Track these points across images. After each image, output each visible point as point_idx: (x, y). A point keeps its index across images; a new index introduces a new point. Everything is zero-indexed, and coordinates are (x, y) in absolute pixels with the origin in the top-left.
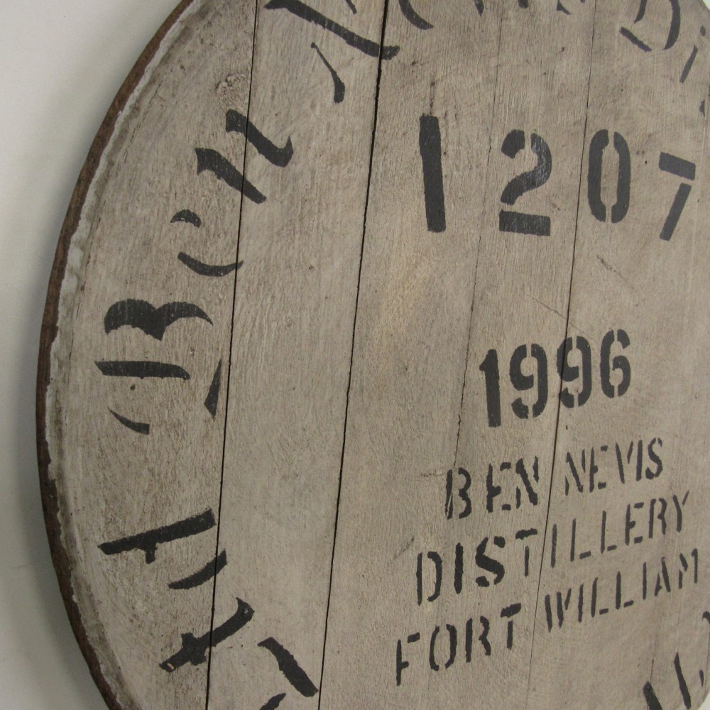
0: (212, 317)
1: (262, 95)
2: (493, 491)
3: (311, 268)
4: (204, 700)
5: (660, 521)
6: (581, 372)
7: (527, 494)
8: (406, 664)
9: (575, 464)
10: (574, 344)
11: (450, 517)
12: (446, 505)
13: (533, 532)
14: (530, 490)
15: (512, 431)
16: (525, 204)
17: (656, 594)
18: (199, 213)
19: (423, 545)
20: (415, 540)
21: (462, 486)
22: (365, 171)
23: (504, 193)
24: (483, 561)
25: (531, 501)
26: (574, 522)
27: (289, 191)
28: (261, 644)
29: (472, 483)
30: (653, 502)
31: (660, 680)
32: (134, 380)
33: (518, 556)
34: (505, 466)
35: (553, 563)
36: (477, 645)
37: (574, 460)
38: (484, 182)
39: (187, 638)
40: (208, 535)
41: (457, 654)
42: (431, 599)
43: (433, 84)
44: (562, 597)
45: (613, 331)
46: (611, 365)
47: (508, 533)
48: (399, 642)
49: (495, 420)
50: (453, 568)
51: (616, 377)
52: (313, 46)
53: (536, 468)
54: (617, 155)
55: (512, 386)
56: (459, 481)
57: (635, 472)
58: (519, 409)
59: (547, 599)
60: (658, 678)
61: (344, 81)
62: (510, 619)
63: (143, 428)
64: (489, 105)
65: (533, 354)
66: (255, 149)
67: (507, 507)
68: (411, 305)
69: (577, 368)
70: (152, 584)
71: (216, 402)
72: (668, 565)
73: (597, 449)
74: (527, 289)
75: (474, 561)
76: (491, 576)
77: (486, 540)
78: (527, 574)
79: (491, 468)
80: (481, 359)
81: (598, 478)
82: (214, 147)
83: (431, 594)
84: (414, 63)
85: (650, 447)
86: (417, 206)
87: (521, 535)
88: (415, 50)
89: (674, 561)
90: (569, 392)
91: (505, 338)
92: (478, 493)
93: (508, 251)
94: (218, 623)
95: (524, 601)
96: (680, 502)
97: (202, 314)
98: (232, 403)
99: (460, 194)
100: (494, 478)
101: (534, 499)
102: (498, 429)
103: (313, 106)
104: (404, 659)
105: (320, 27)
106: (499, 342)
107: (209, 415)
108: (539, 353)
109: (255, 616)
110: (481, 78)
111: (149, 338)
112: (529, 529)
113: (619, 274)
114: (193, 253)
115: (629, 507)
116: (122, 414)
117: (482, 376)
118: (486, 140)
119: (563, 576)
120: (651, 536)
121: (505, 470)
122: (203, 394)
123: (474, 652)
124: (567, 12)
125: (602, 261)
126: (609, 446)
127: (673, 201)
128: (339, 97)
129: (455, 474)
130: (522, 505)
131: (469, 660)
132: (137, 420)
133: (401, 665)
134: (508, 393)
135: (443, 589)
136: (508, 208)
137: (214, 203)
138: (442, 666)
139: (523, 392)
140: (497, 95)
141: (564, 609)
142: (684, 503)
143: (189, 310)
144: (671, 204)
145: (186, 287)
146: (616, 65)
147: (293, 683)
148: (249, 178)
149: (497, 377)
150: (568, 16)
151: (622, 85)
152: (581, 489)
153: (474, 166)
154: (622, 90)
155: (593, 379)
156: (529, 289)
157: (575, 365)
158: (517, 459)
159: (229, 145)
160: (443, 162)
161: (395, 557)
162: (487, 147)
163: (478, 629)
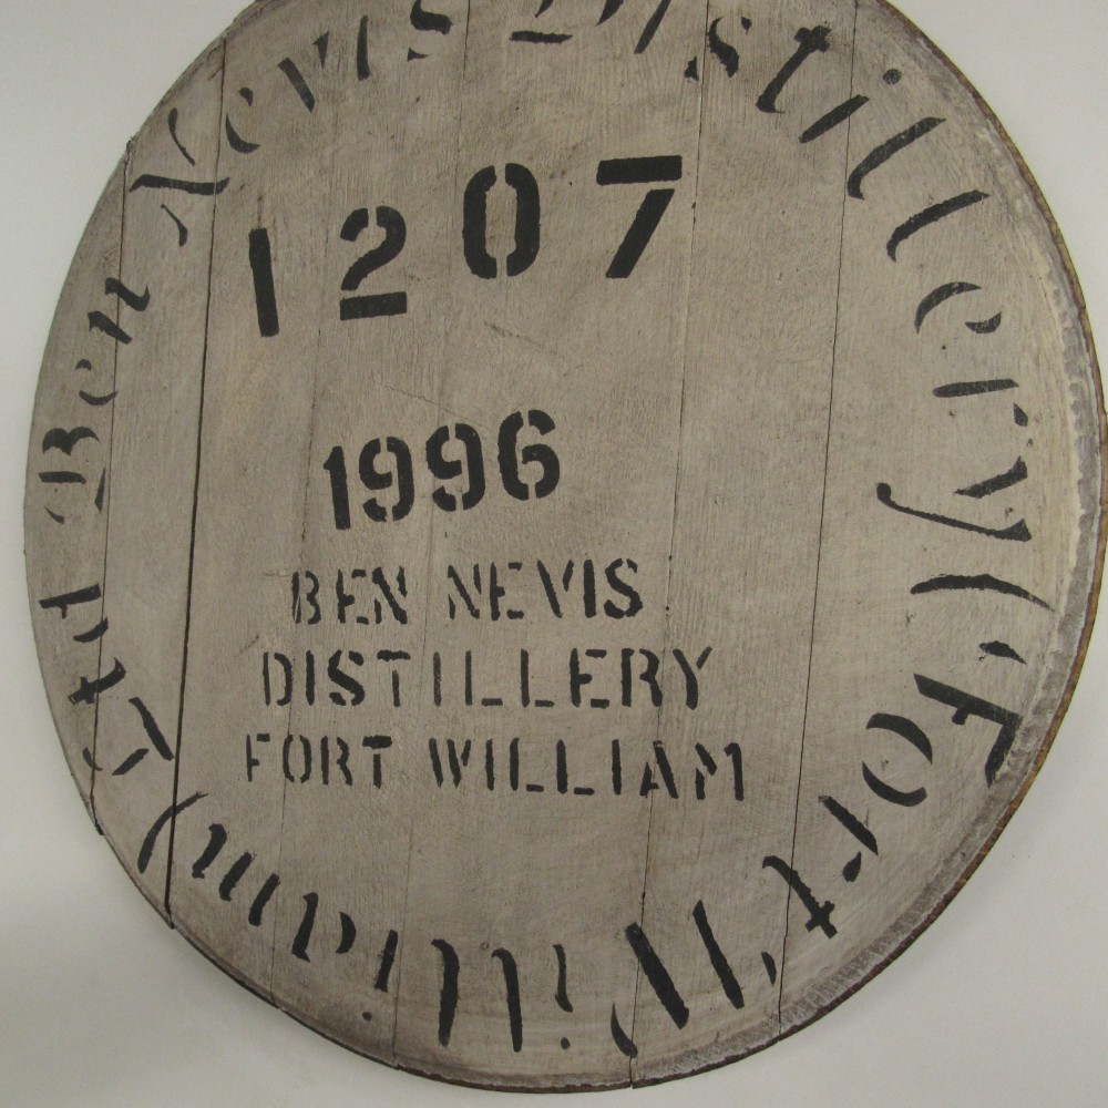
0: (98, 436)
1: (129, 260)
2: (345, 601)
3: (165, 388)
4: (93, 734)
5: (646, 685)
6: (465, 467)
7: (390, 610)
8: (256, 763)
9: (463, 582)
10: (452, 433)
11: (298, 621)
12: (294, 607)
13: (404, 656)
14: (393, 604)
15: (365, 534)
16: (371, 286)
17: (644, 792)
18: (90, 360)
19: (268, 644)
20: (261, 638)
21: (310, 591)
22: (205, 296)
23: (345, 280)
24: (335, 674)
25: (396, 617)
26: (469, 657)
27: (148, 329)
28: (131, 701)
29: (320, 589)
30: (627, 653)
31: (662, 932)
32: (56, 485)
33: (382, 679)
34: (358, 573)
35: (438, 700)
36: (335, 769)
37: (461, 576)
38: (322, 273)
39: (84, 680)
40: (96, 603)
41: (313, 771)
42: (281, 703)
43: (260, 199)
44: (456, 747)
45: (518, 414)
46: (519, 457)
47: (368, 651)
48: (248, 737)
49: (343, 521)
50: (305, 676)
51: (531, 473)
52: (163, 206)
53: (401, 579)
54: (513, 192)
55: (362, 485)
56: (306, 585)
57: (582, 603)
58: (374, 511)
59: (433, 745)
60: (658, 926)
61: (186, 225)
62: (377, 751)
63: (60, 519)
64: (324, 195)
65: (390, 448)
66: (124, 303)
67: (362, 620)
68: (247, 410)
69: (458, 463)
70: (65, 634)
71: (101, 501)
72: (670, 756)
73: (502, 565)
74: (377, 378)
75: (327, 673)
76: (348, 696)
77: (339, 653)
78: (397, 703)
79: (340, 575)
80: (325, 457)
81: (504, 604)
82: (98, 310)
83: (281, 696)
84: (242, 187)
85: (610, 572)
86: (251, 315)
87: (385, 655)
88: (243, 175)
89: (685, 752)
90: (447, 492)
91: (351, 432)
92: (327, 599)
93: (352, 340)
94: (105, 673)
95: (395, 735)
96: (692, 661)
97: (92, 435)
98: (112, 501)
99: (293, 294)
100: (345, 587)
101: (401, 616)
102: (347, 532)
103: (163, 256)
104: (254, 756)
105: (167, 189)
106: (344, 438)
107: (98, 511)
108: (398, 447)
109: (127, 675)
110: (312, 174)
111: (64, 454)
112: (397, 650)
113: (528, 339)
114: (87, 390)
115: (574, 654)
116: (51, 510)
117: (327, 475)
118: (322, 232)
119: (455, 720)
120: (627, 701)
121: (358, 578)
122: (94, 495)
123: (331, 776)
124: (422, 56)
125: (494, 327)
126: (524, 563)
127: (631, 221)
128: (182, 241)
129: (302, 578)
130: (383, 622)
131: (326, 782)
132: (58, 513)
133: (252, 763)
134: (358, 493)
135: (294, 696)
136: (349, 294)
137: (99, 350)
138: (297, 779)
139: (378, 491)
140: (334, 180)
141: (460, 763)
142: (700, 663)
143: (85, 432)
144: (628, 227)
145: (84, 416)
146: (504, 83)
147: (154, 743)
148: (121, 326)
149: (344, 476)
150: (423, 61)
151: (518, 102)
152: (476, 614)
153: (308, 262)
154: (517, 109)
155: (487, 475)
156: (379, 376)
157: (455, 459)
158: (374, 567)
159: (107, 304)
160: (273, 268)
161: (241, 651)
162: (324, 238)
163: (335, 752)
